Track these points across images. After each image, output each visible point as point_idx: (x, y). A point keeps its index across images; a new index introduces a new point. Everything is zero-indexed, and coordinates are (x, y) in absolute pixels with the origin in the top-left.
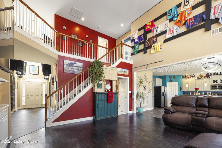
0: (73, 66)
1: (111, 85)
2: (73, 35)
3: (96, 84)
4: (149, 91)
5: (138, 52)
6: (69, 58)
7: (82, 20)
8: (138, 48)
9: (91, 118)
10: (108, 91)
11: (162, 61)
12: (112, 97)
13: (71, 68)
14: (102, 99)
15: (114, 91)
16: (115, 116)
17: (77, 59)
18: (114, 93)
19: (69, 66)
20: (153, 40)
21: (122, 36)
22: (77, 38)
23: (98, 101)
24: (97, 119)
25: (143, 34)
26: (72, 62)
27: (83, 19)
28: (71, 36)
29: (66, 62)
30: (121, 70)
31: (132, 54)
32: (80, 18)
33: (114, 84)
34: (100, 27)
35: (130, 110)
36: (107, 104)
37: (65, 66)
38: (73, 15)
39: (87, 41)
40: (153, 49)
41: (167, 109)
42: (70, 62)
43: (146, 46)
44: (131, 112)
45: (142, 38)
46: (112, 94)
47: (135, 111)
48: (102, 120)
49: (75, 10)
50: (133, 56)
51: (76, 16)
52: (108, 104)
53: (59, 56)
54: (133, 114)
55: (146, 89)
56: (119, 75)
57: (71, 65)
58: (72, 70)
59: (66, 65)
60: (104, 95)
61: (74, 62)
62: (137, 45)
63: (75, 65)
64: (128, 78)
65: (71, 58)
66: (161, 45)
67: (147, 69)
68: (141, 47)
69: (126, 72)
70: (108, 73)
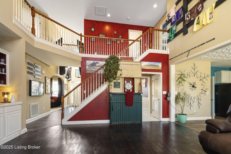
0: (95, 66)
1: (133, 84)
2: (100, 35)
3: (112, 84)
4: (203, 92)
5: (176, 35)
6: (92, 58)
7: (109, 17)
8: (175, 30)
9: (107, 122)
10: (129, 91)
11: (214, 39)
12: (133, 98)
13: (94, 68)
14: (119, 100)
15: (136, 91)
16: (138, 122)
17: (99, 58)
18: (136, 94)
19: (91, 66)
20: (197, 9)
21: (160, 21)
22: (105, 37)
23: (114, 103)
24: (112, 123)
25: (182, 7)
26: (94, 61)
27: (109, 15)
28: (99, 36)
29: (88, 62)
30: (149, 64)
31: (169, 41)
32: (105, 15)
33: (137, 82)
34: (129, 18)
35: (163, 117)
36: (126, 106)
37: (87, 67)
38: (99, 14)
39: (116, 38)
40: (197, 24)
41: (210, 124)
42: (92, 62)
43: (187, 23)
44: (166, 120)
45: (181, 13)
46: (133, 95)
47: (173, 119)
48: (118, 125)
49: (98, 8)
50: (170, 43)
51: (102, 14)
52: (128, 107)
53: (82, 58)
54: (170, 123)
55: (196, 89)
56: (143, 70)
57: (93, 65)
58: (94, 70)
59: (89, 65)
60: (122, 96)
61: (96, 62)
62: (174, 26)
63: (97, 65)
64: (161, 74)
65: (94, 58)
66: (211, 13)
67: (189, 57)
68: (180, 26)
69: (158, 66)
70: (127, 69)
